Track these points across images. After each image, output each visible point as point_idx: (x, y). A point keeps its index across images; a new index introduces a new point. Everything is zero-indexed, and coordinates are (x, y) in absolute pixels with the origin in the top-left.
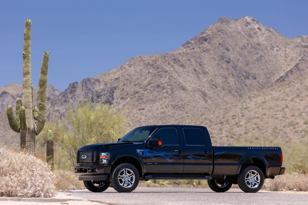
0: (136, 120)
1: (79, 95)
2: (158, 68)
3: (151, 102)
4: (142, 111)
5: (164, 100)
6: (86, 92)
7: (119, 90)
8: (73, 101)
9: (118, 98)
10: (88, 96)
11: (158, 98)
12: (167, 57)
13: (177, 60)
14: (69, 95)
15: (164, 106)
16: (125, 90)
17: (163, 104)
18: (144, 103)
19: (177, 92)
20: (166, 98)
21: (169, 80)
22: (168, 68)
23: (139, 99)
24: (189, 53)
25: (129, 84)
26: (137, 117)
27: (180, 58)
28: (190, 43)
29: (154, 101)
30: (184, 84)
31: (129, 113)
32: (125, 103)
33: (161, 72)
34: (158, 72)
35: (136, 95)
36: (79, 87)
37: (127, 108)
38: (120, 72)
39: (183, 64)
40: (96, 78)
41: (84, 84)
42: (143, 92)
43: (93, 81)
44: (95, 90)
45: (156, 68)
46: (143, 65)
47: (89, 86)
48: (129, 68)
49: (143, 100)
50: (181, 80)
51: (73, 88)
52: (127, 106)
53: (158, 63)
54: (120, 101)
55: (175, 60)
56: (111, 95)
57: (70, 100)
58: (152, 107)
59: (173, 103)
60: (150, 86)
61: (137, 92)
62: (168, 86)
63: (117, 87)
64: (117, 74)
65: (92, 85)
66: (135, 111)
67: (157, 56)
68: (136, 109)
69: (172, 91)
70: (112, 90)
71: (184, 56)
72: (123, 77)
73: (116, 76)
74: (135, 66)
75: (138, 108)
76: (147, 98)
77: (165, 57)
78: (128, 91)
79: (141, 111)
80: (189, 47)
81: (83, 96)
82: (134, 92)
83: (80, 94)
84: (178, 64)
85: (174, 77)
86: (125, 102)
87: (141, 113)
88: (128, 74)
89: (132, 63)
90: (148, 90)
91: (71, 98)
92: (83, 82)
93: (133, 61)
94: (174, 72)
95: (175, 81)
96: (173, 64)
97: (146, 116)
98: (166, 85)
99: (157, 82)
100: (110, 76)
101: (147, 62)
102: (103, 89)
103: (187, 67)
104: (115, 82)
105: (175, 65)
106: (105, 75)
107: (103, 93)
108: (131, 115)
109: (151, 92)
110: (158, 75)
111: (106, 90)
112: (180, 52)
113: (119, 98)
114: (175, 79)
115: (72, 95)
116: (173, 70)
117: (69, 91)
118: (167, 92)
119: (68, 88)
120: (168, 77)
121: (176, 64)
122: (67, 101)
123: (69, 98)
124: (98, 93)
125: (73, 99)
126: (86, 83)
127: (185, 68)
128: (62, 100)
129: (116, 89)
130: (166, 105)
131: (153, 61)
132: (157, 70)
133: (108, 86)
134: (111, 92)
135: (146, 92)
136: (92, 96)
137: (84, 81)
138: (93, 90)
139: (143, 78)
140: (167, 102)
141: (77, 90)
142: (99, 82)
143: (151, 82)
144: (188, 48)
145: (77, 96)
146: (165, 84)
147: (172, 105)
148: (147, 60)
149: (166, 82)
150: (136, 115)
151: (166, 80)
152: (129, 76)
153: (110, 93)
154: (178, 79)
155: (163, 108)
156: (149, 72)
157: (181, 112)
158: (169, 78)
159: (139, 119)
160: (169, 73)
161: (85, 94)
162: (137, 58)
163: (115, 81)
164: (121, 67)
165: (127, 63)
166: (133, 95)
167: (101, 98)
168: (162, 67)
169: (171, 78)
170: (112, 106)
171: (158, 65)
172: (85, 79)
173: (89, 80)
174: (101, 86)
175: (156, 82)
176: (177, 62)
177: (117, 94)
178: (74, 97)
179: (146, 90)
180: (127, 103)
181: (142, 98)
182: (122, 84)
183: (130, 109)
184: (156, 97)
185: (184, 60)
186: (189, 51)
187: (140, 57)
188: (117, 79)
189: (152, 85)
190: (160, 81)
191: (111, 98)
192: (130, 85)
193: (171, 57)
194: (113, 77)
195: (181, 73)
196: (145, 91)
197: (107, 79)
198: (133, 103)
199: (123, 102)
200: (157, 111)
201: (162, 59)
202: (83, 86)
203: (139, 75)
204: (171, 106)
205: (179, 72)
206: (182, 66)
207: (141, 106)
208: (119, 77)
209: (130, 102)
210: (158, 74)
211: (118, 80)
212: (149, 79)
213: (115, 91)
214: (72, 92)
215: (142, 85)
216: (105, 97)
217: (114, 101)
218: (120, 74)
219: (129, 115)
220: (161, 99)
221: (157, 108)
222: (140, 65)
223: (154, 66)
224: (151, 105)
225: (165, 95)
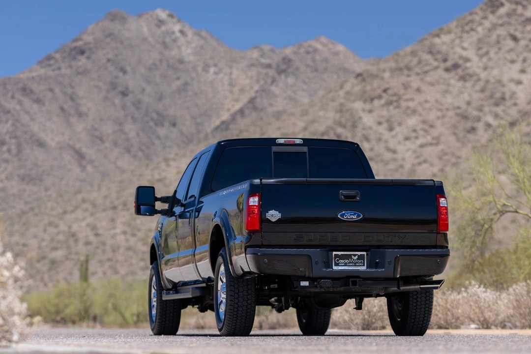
5: (3, 165)
12: (9, 84)
13: (28, 90)
15: (3, 176)
17: (3, 172)
19: (28, 151)
20: (6, 161)
21: (13, 128)
22: (10, 105)
24: (50, 78)
27: (34, 86)
28: (53, 58)
30: (42, 135)
39: (39, 97)
50: (35, 128)
55: (25, 89)
59: (22, 172)
62: (11, 138)
69: (18, 149)
71: (42, 82)
77: (5, 85)
80: (50, 65)
84: (31, 98)
85: (23, 121)
94: (22, 113)
95: (24, 129)
96: (21, 98)
98: (7, 138)
103: (47, 103)
105: (23, 99)
112: (34, 74)
114: (23, 125)
116: (21, 109)
118: (9, 151)
120: (10, 122)
121: (27, 98)
127: (44, 104)
130: (6, 175)
140: (10, 169)
144: (48, 68)
146: (5, 134)
147: (19, 176)
149: (8, 132)
151: (8, 128)
154: (29, 126)
157: (35, 189)
158: (13, 125)
160: (13, 115)
169: (17, 124)
176: (29, 93)
185: (42, 90)
186: (51, 73)
193: (17, 84)
195: (35, 114)
201: (1, 88)
204: (16, 178)
205: (32, 111)
206: (38, 101)
225: (6, 156)
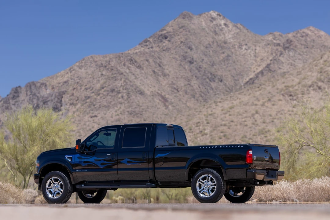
0: (88, 128)
1: (22, 101)
2: (112, 70)
3: (104, 108)
4: (95, 118)
5: (119, 106)
6: (30, 98)
7: (68, 95)
8: (16, 108)
9: (66, 104)
10: (33, 102)
11: (112, 103)
12: (123, 57)
13: (134, 60)
14: (11, 101)
15: (119, 112)
16: (75, 94)
17: (119, 110)
18: (97, 109)
19: (134, 97)
20: (121, 103)
21: (125, 83)
22: (123, 70)
23: (91, 105)
24: (147, 53)
25: (79, 88)
26: (88, 126)
27: (137, 58)
28: (148, 41)
29: (108, 107)
30: (142, 88)
31: (79, 121)
32: (75, 110)
33: (115, 74)
34: (112, 74)
35: (88, 101)
36: (23, 92)
37: (78, 116)
38: (69, 75)
39: (140, 65)
40: (42, 82)
41: (28, 89)
42: (95, 97)
43: (38, 85)
44: (41, 96)
45: (109, 70)
46: (94, 66)
47: (34, 91)
48: (80, 71)
49: (96, 106)
50: (138, 83)
51: (15, 93)
52: (78, 113)
53: (112, 64)
54: (69, 108)
55: (132, 60)
56: (59, 101)
57: (13, 107)
58: (105, 114)
59: (130, 109)
60: (103, 90)
61: (89, 97)
62: (123, 89)
63: (66, 91)
64: (66, 76)
65: (38, 89)
66: (87, 118)
67: (112, 56)
68: (87, 116)
69: (128, 96)
70: (61, 95)
71: (142, 56)
72: (73, 80)
73: (65, 79)
74: (86, 68)
75: (89, 115)
76: (99, 104)
77: (120, 58)
78: (78, 96)
79: (93, 118)
80: (147, 46)
81: (28, 101)
82: (86, 97)
83: (24, 100)
84: (135, 65)
85: (130, 79)
86: (75, 108)
87: (93, 120)
88: (78, 77)
89: (83, 64)
90: (101, 95)
91: (14, 104)
92: (27, 86)
93: (83, 61)
94: (130, 74)
95: (131, 84)
96: (130, 65)
97: (99, 125)
98: (121, 89)
99: (111, 85)
100: (58, 79)
101: (99, 63)
102: (50, 94)
103: (145, 68)
104: (63, 86)
105: (131, 66)
106: (52, 78)
107: (50, 99)
108: (82, 123)
109: (104, 97)
110: (112, 78)
111: (54, 96)
112: (137, 51)
113: (68, 104)
114: (131, 82)
115: (15, 100)
116: (129, 72)
117: (12, 96)
118: (122, 97)
119: (11, 93)
120: (123, 80)
121: (133, 65)
122: (9, 108)
123: (11, 104)
124: (44, 99)
125: (16, 105)
126: (30, 87)
128: (3, 106)
129: (64, 94)
130: (121, 111)
131: (106, 61)
132: (111, 72)
133: (56, 90)
134: (59, 97)
135: (99, 97)
136: (37, 102)
137: (28, 84)
138: (38, 95)
139: (95, 81)
140: (123, 108)
141: (21, 95)
142: (46, 86)
143: (104, 85)
144: (145, 47)
145: (21, 102)
146: (120, 87)
147: (128, 112)
148: (100, 61)
149: (122, 86)
150: (87, 123)
151: (122, 83)
152: (79, 79)
153: (59, 99)
154: (134, 82)
155: (118, 115)
156: (102, 75)
157: (138, 120)
158: (125, 81)
159: (90, 127)
160: (124, 75)
161: (30, 100)
162: (89, 58)
163: (64, 84)
164: (70, 69)
165: (77, 64)
166: (84, 101)
167: (47, 104)
168: (117, 68)
169: (127, 81)
170: (61, 113)
171: (112, 66)
172: (29, 83)
173: (34, 84)
174: (48, 90)
175: (109, 85)
176: (134, 62)
177: (66, 99)
178: (17, 103)
179: (99, 95)
180: (77, 110)
181: (95, 103)
182: (71, 88)
183: (81, 115)
184: (110, 103)
185: (142, 61)
186: (147, 50)
187: (92, 57)
188: (65, 82)
189: (105, 89)
190: (114, 84)
191: (59, 105)
192: (81, 89)
193: (127, 57)
194: (60, 80)
195: (138, 75)
196: (97, 96)
197: (55, 82)
198: (84, 110)
199: (72, 109)
200: (111, 119)
201: (117, 59)
202: (27, 91)
203: (91, 78)
204: (127, 113)
205: (136, 73)
206: (139, 67)
207: (93, 113)
208: (68, 81)
209: (81, 108)
210: (113, 76)
211: (67, 84)
212: (102, 82)
213: (64, 96)
214: (15, 97)
215: (94, 89)
216: (53, 103)
217: (62, 108)
218: (69, 76)
219: (80, 124)
220: (115, 105)
221: (112, 115)
222: (92, 67)
223: (107, 68)
224: (105, 112)
225: (120, 100)
